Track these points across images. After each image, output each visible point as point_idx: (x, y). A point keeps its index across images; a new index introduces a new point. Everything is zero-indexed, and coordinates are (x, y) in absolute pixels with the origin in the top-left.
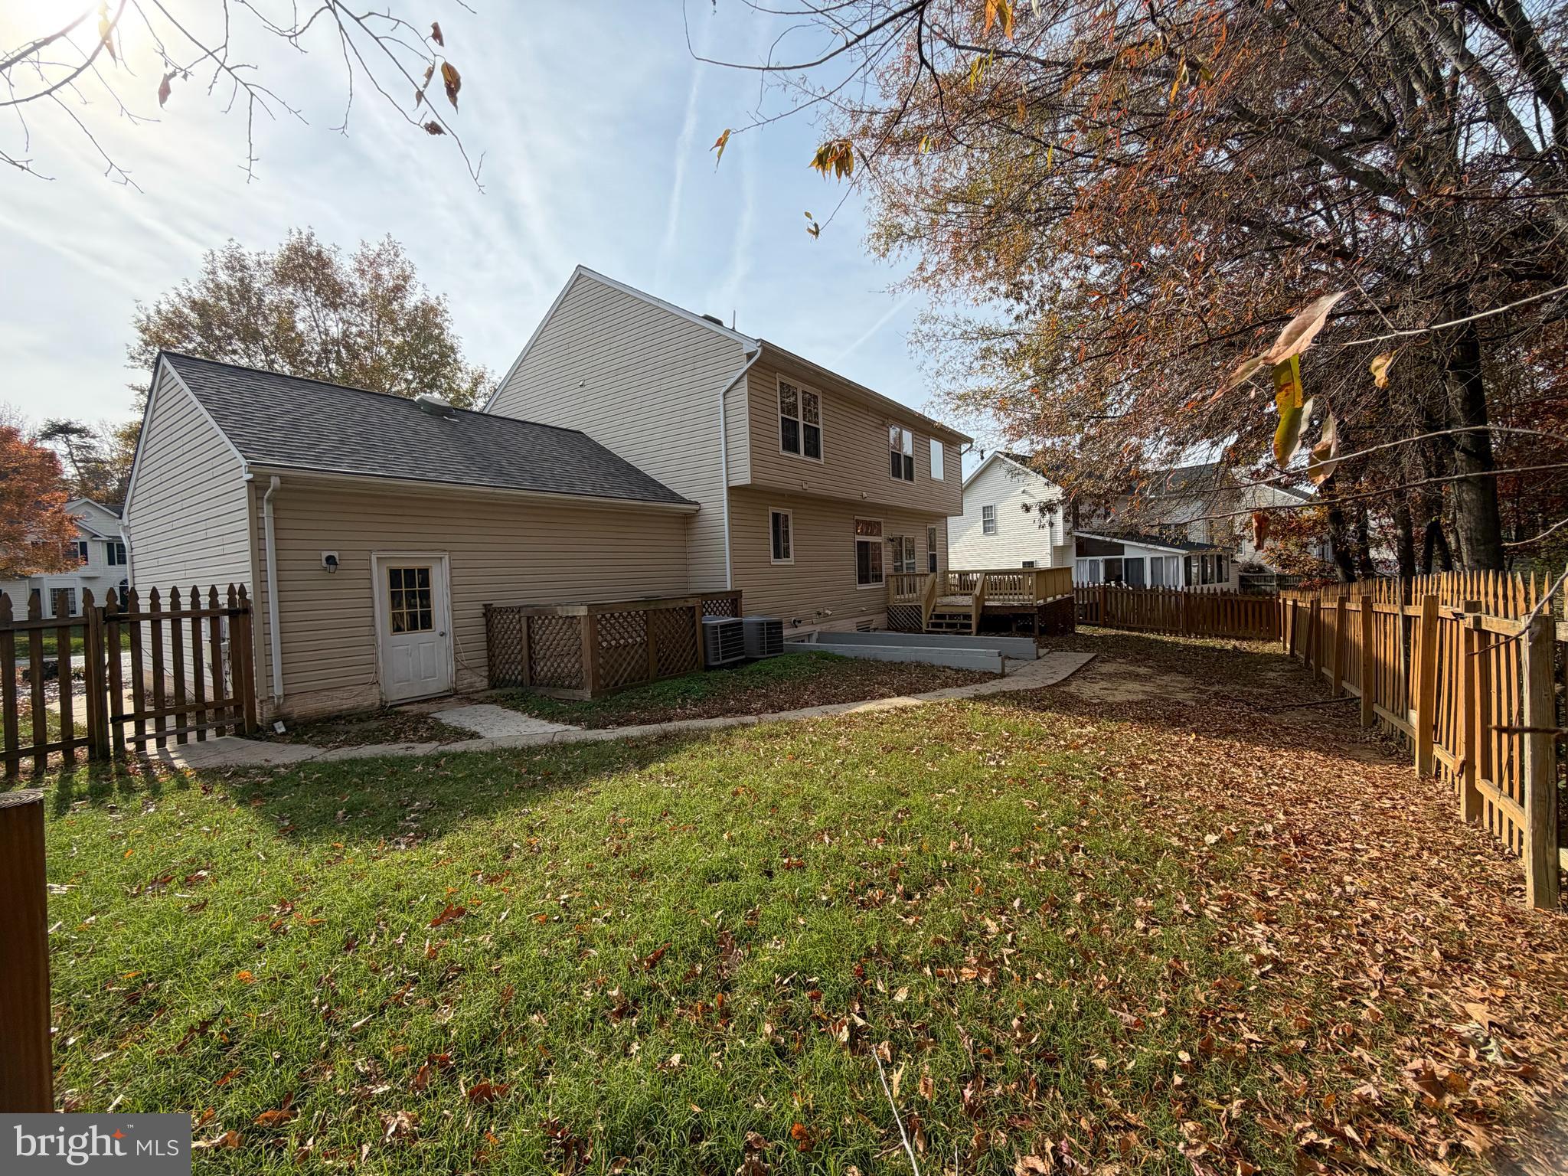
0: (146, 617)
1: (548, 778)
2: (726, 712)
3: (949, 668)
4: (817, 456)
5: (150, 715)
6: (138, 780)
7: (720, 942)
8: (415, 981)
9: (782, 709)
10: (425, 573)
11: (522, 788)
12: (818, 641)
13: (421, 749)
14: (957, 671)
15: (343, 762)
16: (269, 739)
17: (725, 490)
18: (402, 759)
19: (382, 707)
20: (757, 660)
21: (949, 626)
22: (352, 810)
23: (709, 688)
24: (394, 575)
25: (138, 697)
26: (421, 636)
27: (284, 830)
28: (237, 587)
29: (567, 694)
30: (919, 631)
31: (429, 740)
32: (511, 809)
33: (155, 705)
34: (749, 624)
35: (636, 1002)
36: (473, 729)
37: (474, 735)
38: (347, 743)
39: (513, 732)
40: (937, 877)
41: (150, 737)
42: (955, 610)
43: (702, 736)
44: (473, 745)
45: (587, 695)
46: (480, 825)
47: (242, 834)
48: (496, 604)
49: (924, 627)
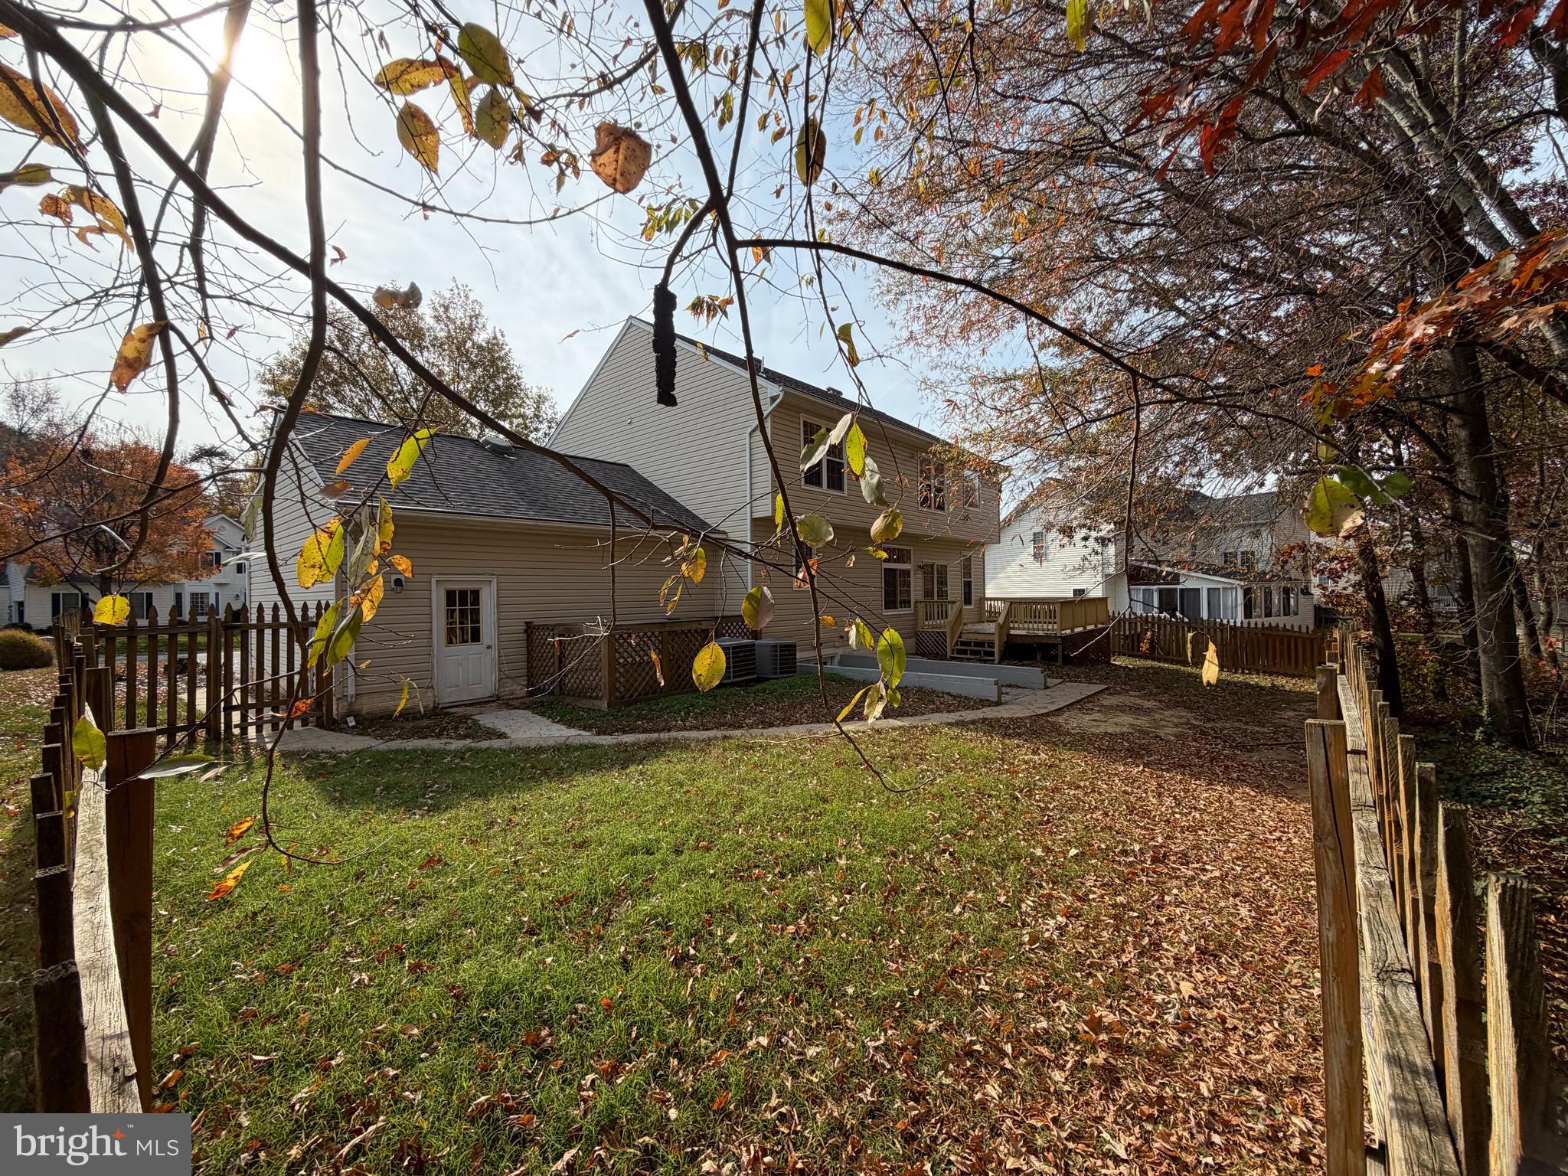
0: (253, 627)
1: (545, 772)
2: (718, 726)
3: (948, 694)
4: (841, 488)
5: (252, 706)
6: (238, 759)
7: (617, 896)
8: (396, 902)
9: (771, 725)
10: (476, 594)
11: (522, 779)
12: (840, 663)
13: (456, 745)
14: (955, 697)
15: (390, 751)
16: (341, 731)
17: (749, 521)
18: (436, 752)
19: (435, 708)
20: (768, 679)
21: (973, 653)
22: (387, 788)
23: (713, 703)
24: (450, 595)
25: (244, 692)
26: (472, 648)
27: (334, 799)
28: (323, 603)
29: (586, 703)
30: (944, 657)
31: (465, 737)
32: (506, 794)
33: (257, 699)
34: (760, 645)
35: (540, 925)
36: (503, 730)
37: (502, 736)
38: (399, 736)
39: (535, 735)
40: (814, 864)
41: (251, 724)
42: (980, 638)
43: (684, 746)
44: (497, 743)
45: (604, 705)
46: (477, 804)
47: (304, 799)
48: (537, 622)
49: (949, 654)
